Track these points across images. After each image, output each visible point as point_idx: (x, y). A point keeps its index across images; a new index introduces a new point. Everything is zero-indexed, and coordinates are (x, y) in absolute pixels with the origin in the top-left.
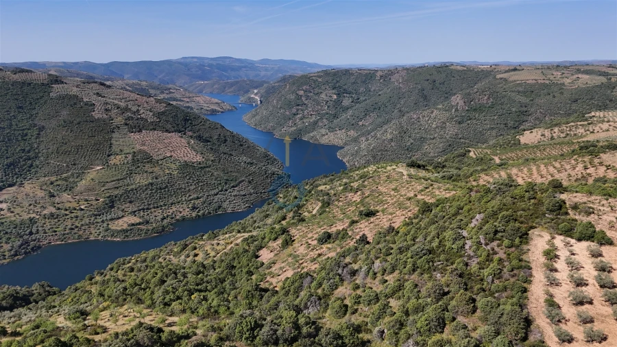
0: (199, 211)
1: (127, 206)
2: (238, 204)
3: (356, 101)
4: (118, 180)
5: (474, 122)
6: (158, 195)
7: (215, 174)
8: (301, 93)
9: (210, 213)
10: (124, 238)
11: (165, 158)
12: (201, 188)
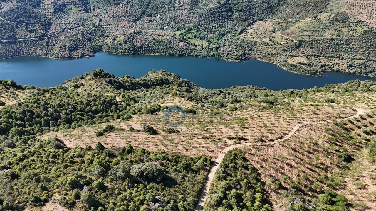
4: (314, 31)
6: (332, 49)
9: (361, 74)
10: (289, 70)
11: (358, 22)
12: (369, 52)
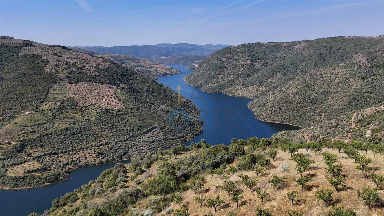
0: (104, 157)
1: (36, 150)
2: (145, 150)
3: (266, 65)
4: (39, 124)
5: (379, 77)
6: (70, 140)
7: (131, 120)
8: (224, 59)
9: (115, 160)
10: (13, 187)
11: (90, 106)
12: (113, 134)
